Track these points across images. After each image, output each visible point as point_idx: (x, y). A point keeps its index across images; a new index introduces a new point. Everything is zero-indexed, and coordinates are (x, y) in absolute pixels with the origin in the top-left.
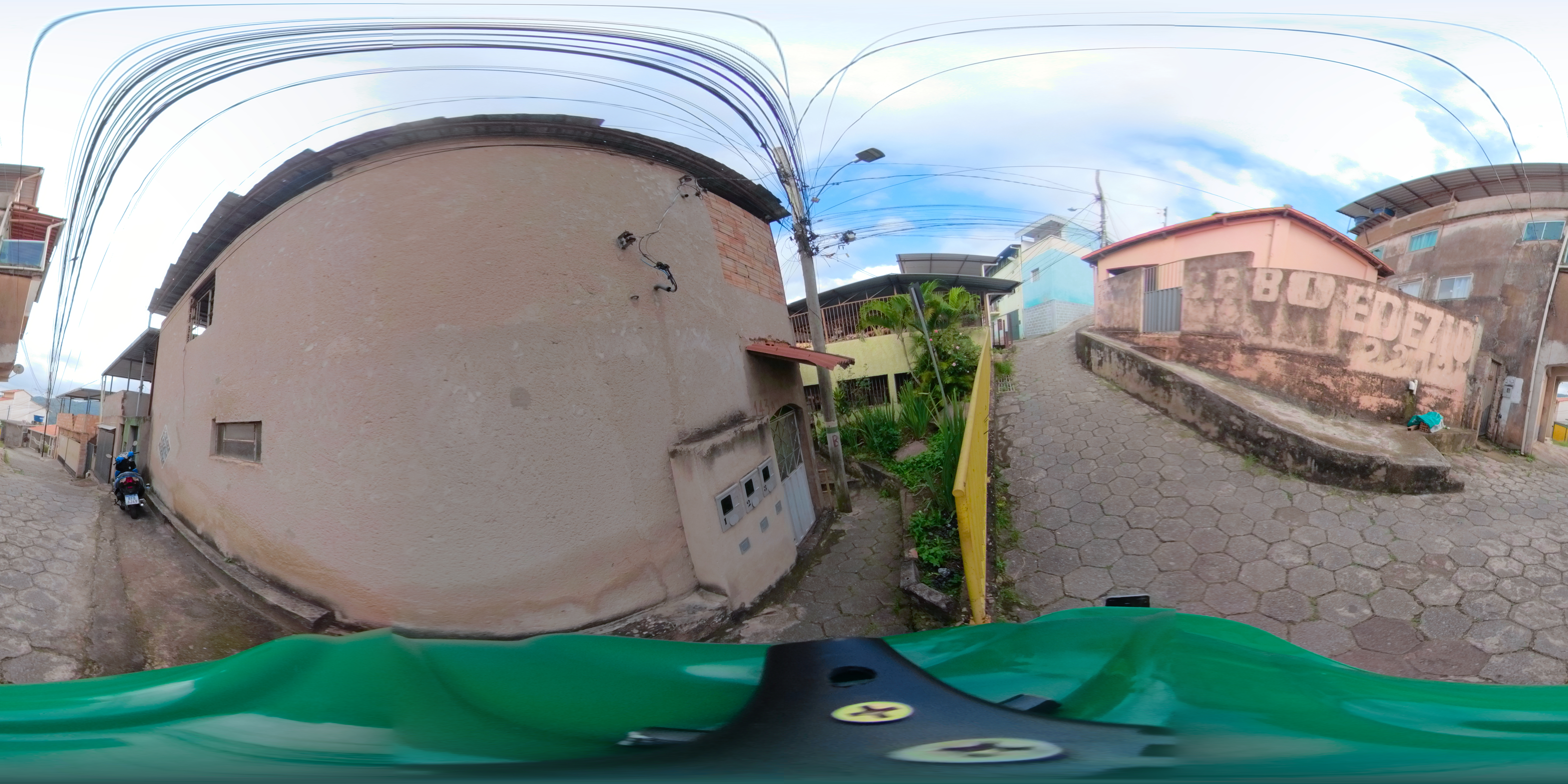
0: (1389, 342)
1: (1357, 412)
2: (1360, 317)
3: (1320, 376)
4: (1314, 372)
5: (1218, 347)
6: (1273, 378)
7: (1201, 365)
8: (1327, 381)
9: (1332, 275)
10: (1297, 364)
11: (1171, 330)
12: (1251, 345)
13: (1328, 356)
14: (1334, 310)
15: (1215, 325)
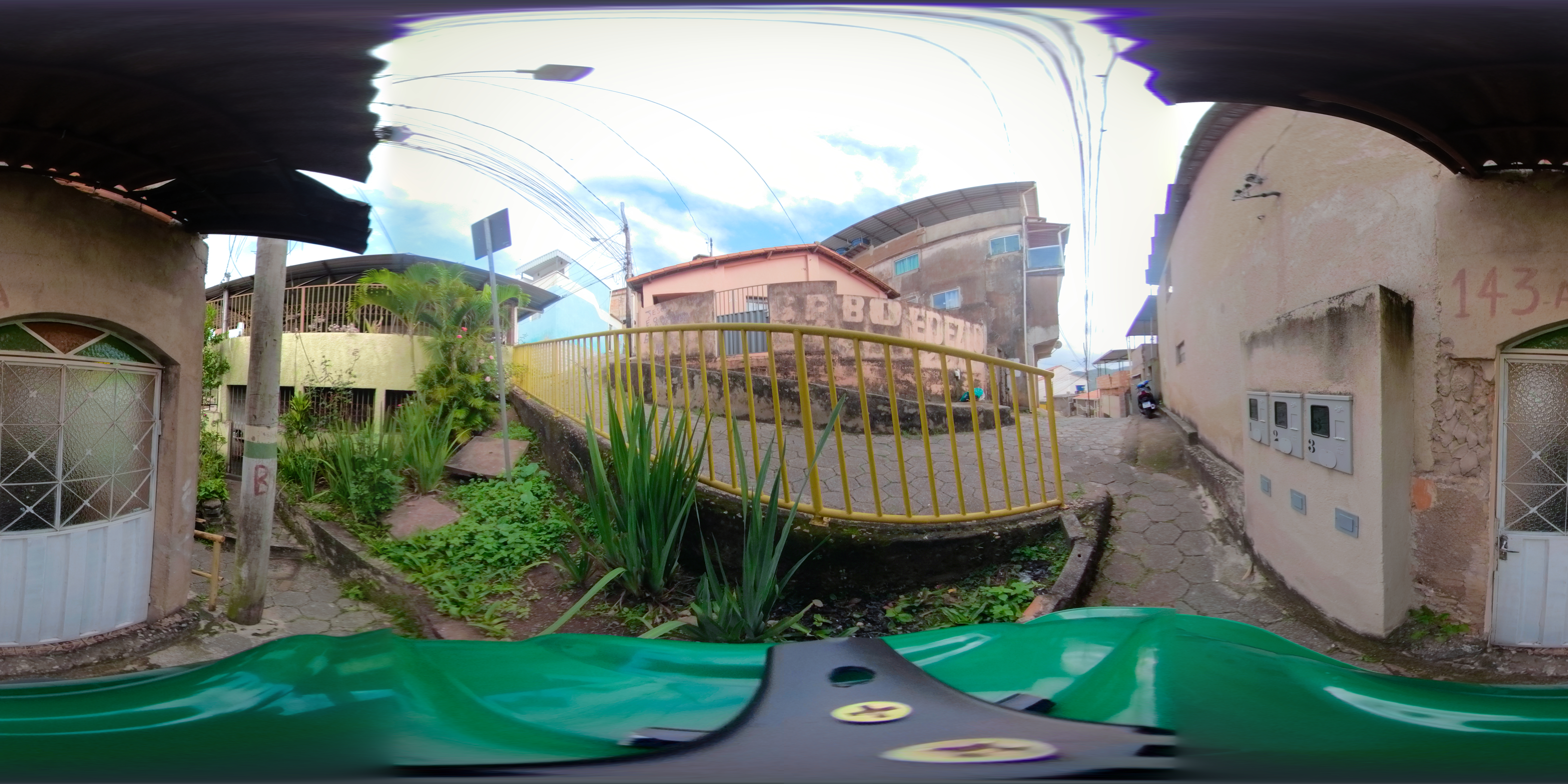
1: (931, 397)
2: (922, 328)
3: (903, 375)
4: (899, 372)
5: (819, 362)
6: (870, 381)
8: (909, 378)
11: (757, 351)
12: (847, 357)
13: (906, 360)
14: (904, 326)
15: (810, 344)
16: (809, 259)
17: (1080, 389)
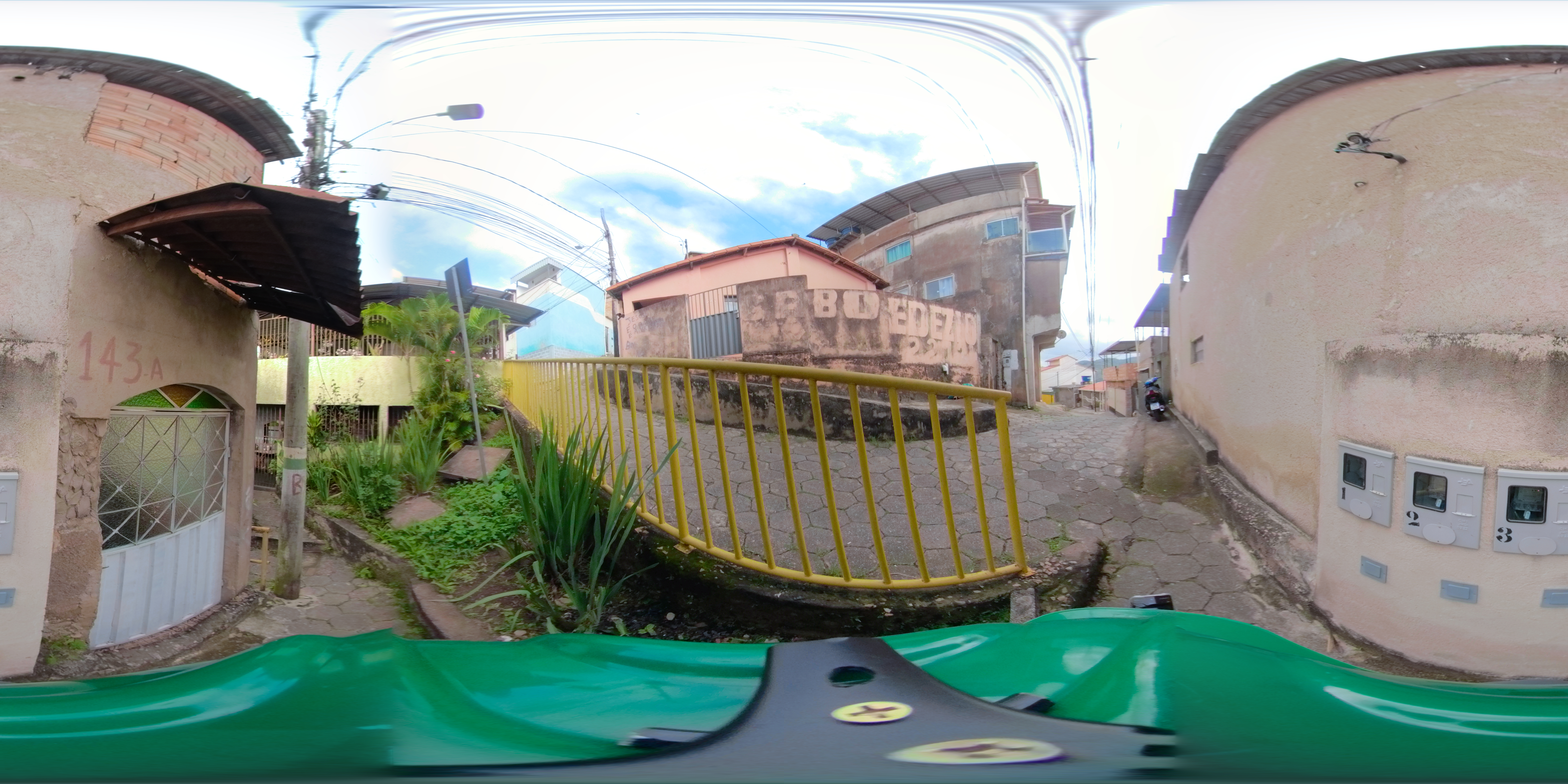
0: (924, 338)
4: (878, 370)
10: (863, 366)
11: (729, 354)
12: (820, 356)
14: (883, 319)
15: (781, 343)
16: (788, 253)
17: (1086, 379)
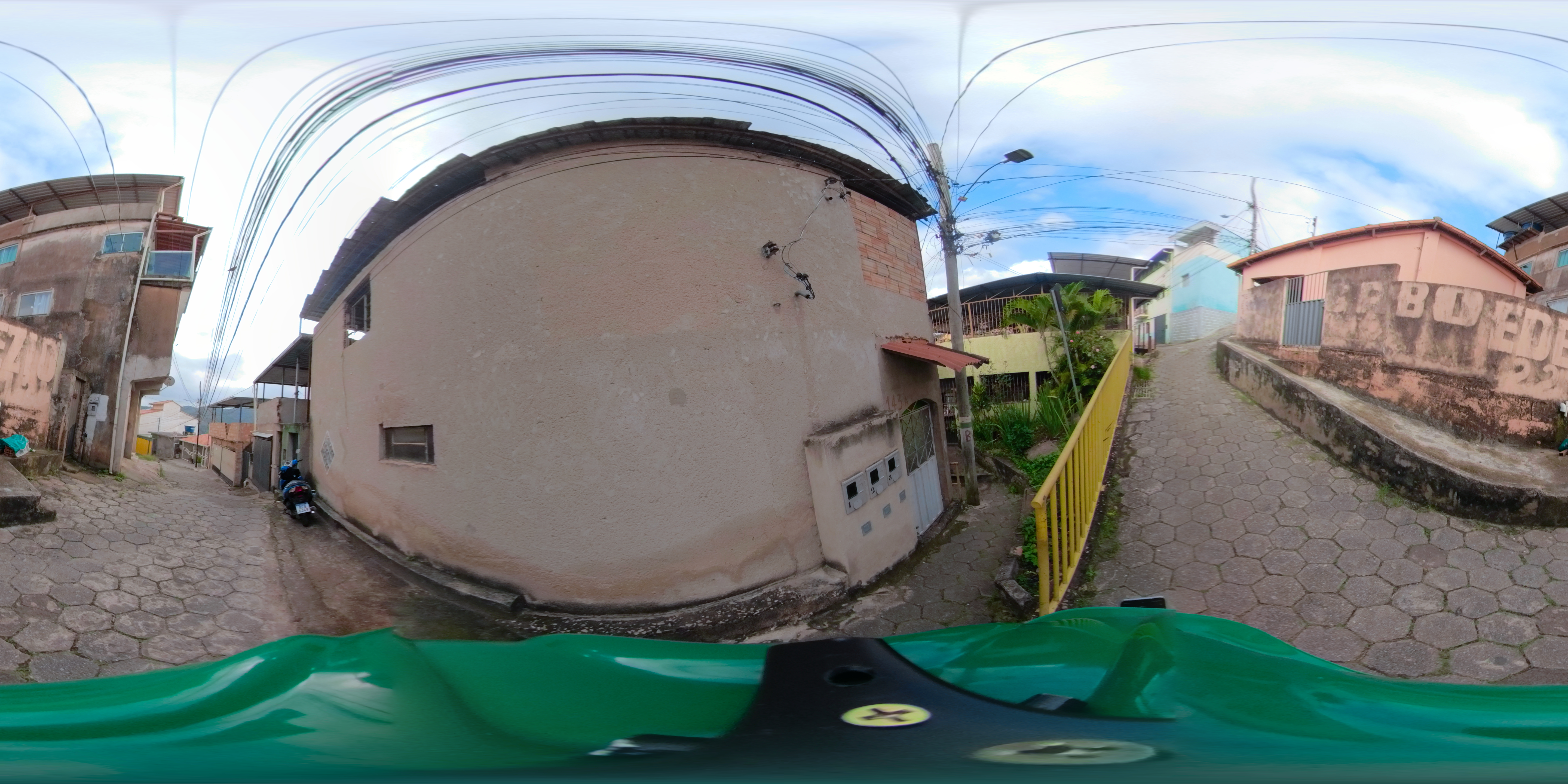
0: (1539, 362)
1: (1505, 436)
2: (1508, 335)
3: (1466, 399)
4: (1460, 394)
5: (1359, 365)
6: (1415, 399)
7: (1340, 382)
8: (1473, 403)
9: (1480, 291)
10: (1441, 385)
11: (1311, 344)
12: (1393, 363)
13: (1474, 377)
14: (1482, 328)
15: (1356, 341)
16: (1426, 237)
17: (189, 430)
